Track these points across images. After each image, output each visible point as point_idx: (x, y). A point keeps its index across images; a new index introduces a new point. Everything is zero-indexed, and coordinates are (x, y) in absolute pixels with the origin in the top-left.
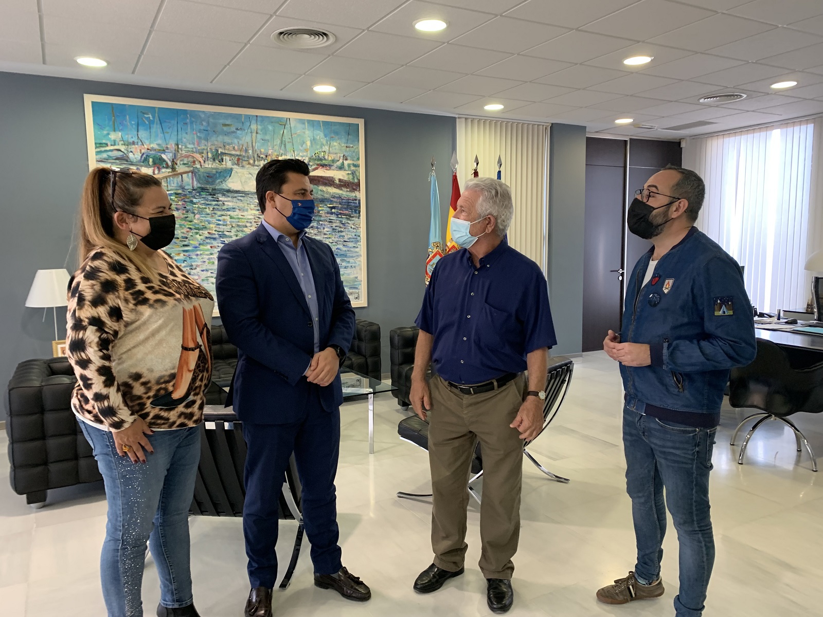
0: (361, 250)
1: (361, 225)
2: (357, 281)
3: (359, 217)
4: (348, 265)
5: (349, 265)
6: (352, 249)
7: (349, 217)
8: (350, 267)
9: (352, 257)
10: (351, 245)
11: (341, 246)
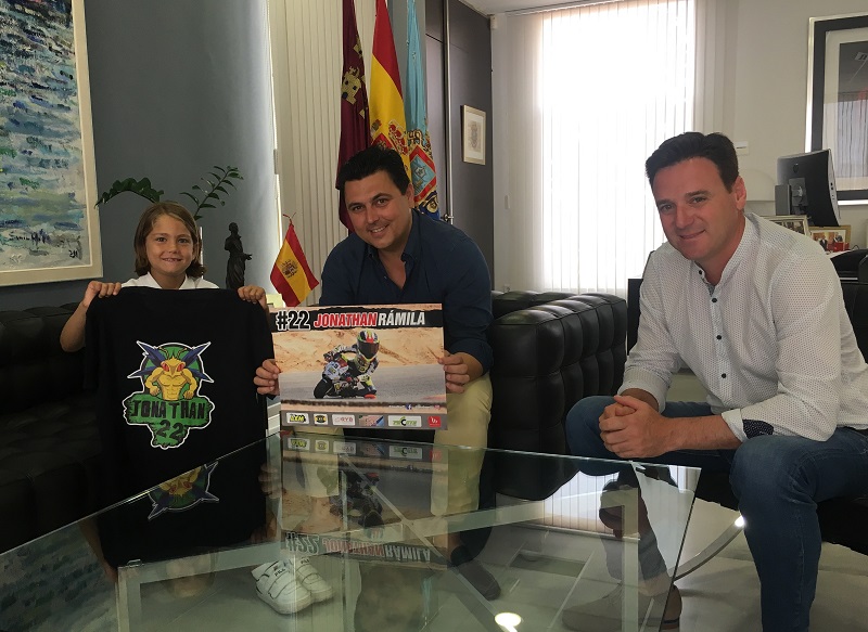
0: (77, 119)
1: (76, 48)
2: (73, 207)
3: (68, 21)
4: (48, 156)
5: (52, 157)
6: (56, 113)
7: (44, 17)
8: (52, 163)
9: (58, 135)
10: (52, 98)
11: (26, 100)
